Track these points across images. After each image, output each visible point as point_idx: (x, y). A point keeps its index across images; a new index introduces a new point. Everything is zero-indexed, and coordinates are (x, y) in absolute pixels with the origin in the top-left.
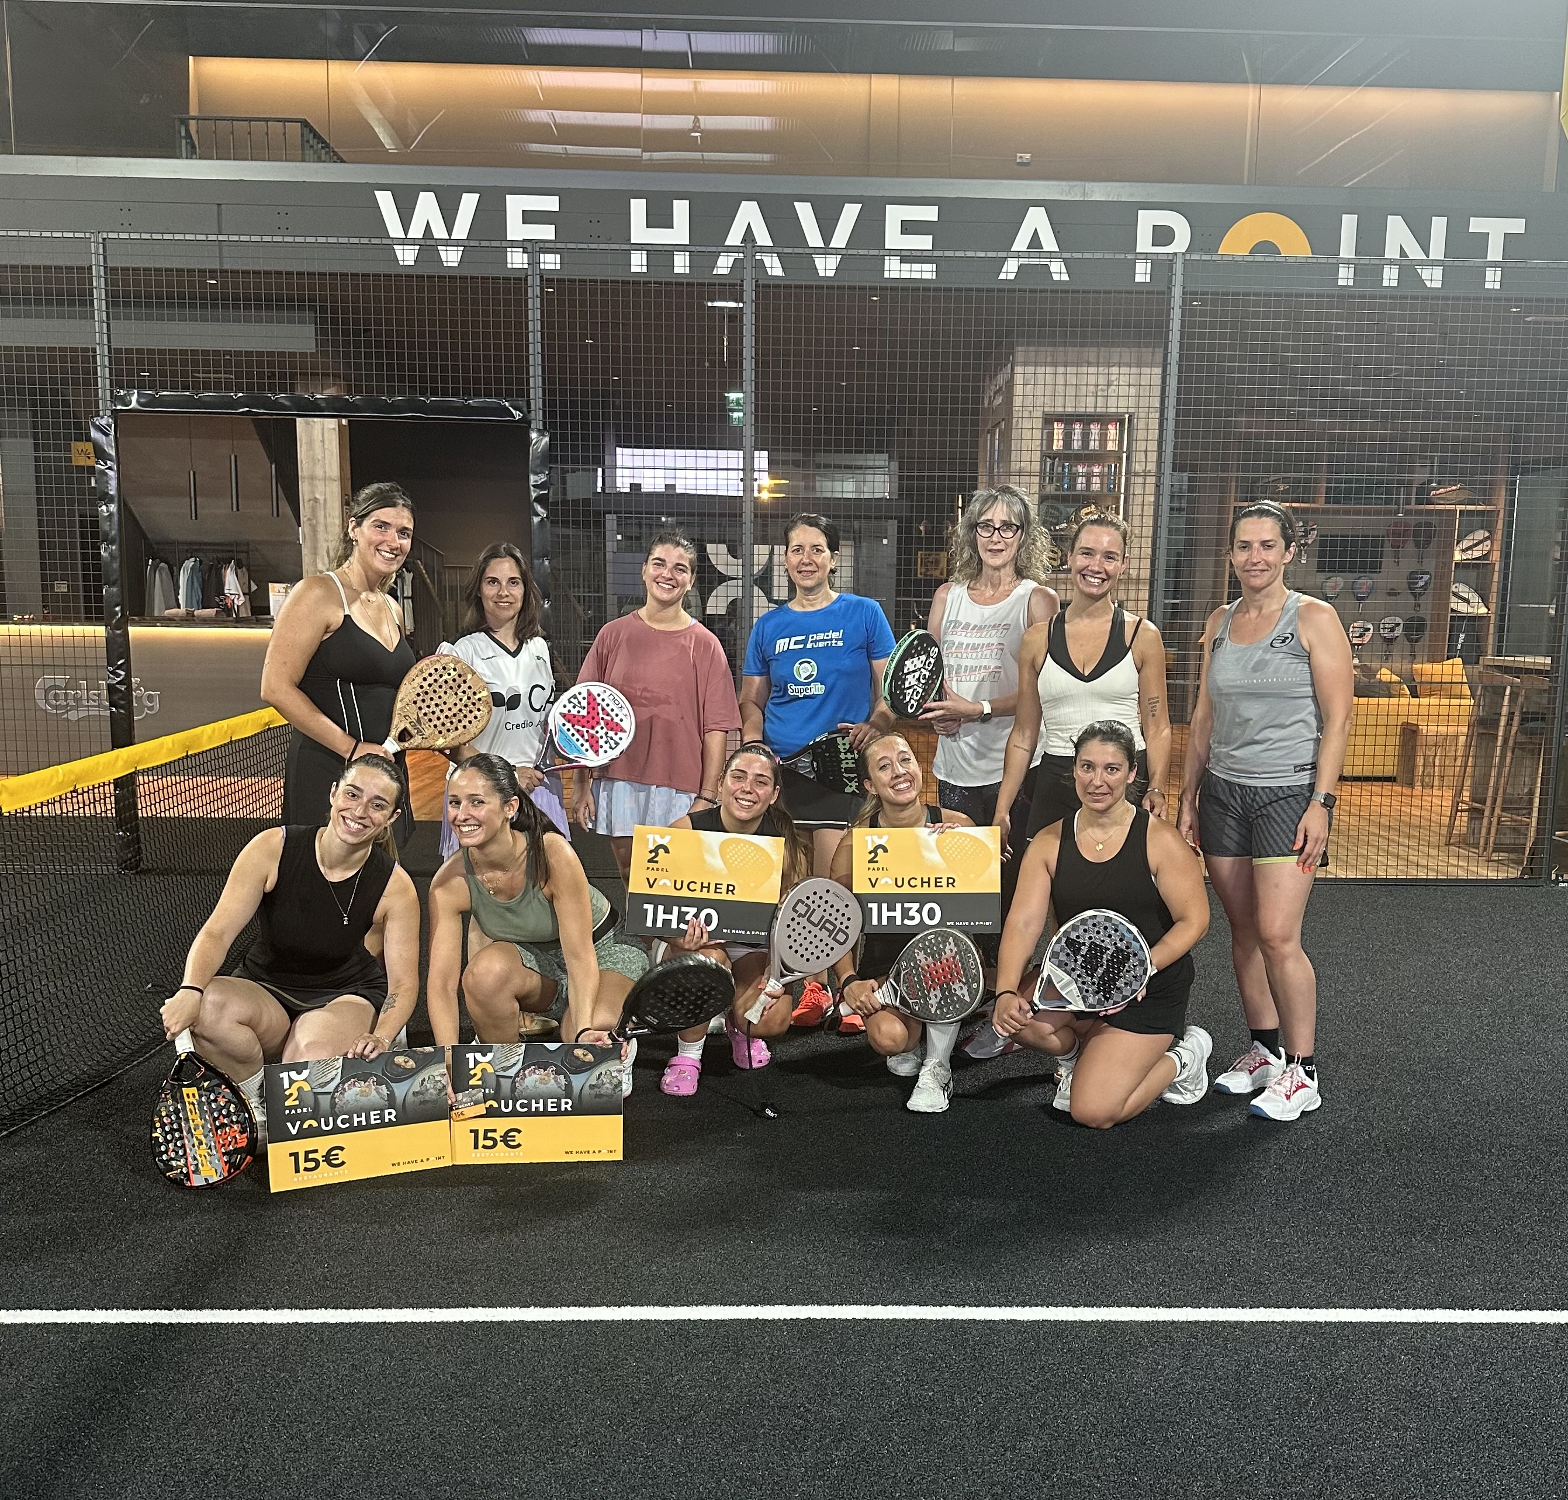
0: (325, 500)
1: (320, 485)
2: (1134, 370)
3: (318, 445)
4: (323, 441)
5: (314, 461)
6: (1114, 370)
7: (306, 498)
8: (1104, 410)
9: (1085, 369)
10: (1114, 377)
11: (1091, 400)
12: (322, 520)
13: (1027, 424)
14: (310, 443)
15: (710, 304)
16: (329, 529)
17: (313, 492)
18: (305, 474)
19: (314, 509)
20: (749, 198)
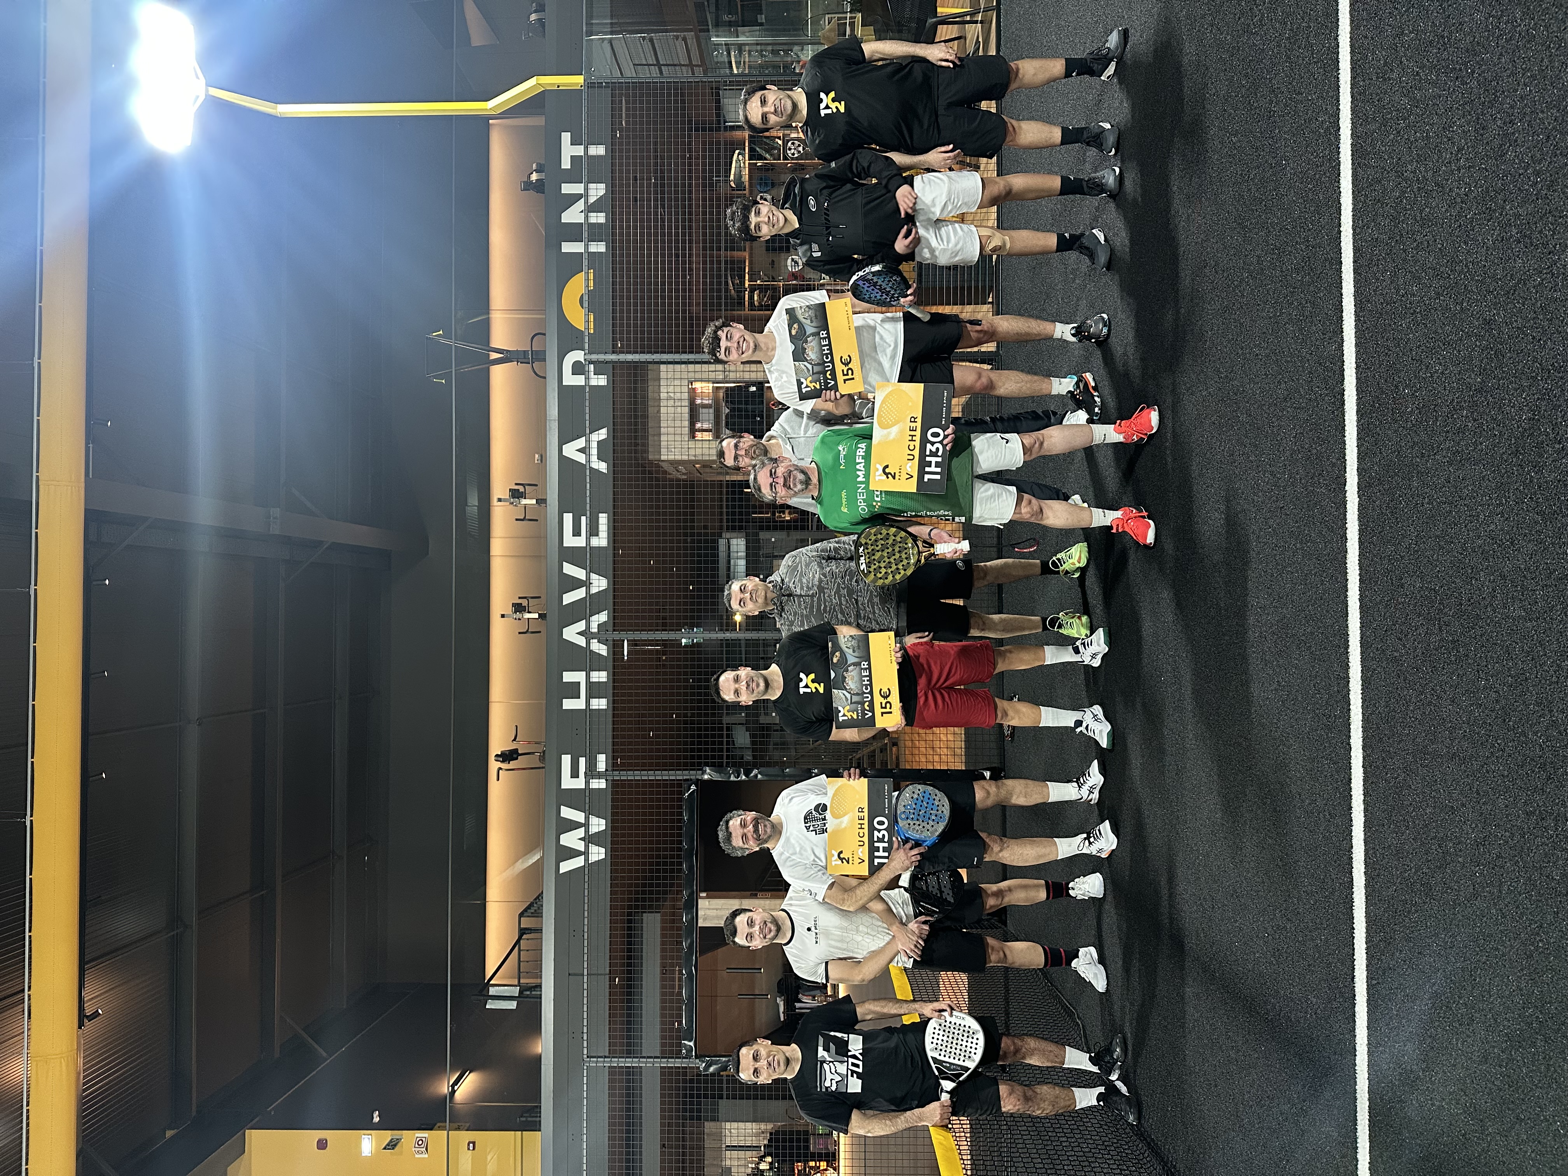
2: (662, 383)
3: (715, 913)
4: (717, 909)
6: (662, 395)
8: (686, 401)
10: (667, 396)
11: (680, 410)
15: (626, 659)
20: (561, 633)
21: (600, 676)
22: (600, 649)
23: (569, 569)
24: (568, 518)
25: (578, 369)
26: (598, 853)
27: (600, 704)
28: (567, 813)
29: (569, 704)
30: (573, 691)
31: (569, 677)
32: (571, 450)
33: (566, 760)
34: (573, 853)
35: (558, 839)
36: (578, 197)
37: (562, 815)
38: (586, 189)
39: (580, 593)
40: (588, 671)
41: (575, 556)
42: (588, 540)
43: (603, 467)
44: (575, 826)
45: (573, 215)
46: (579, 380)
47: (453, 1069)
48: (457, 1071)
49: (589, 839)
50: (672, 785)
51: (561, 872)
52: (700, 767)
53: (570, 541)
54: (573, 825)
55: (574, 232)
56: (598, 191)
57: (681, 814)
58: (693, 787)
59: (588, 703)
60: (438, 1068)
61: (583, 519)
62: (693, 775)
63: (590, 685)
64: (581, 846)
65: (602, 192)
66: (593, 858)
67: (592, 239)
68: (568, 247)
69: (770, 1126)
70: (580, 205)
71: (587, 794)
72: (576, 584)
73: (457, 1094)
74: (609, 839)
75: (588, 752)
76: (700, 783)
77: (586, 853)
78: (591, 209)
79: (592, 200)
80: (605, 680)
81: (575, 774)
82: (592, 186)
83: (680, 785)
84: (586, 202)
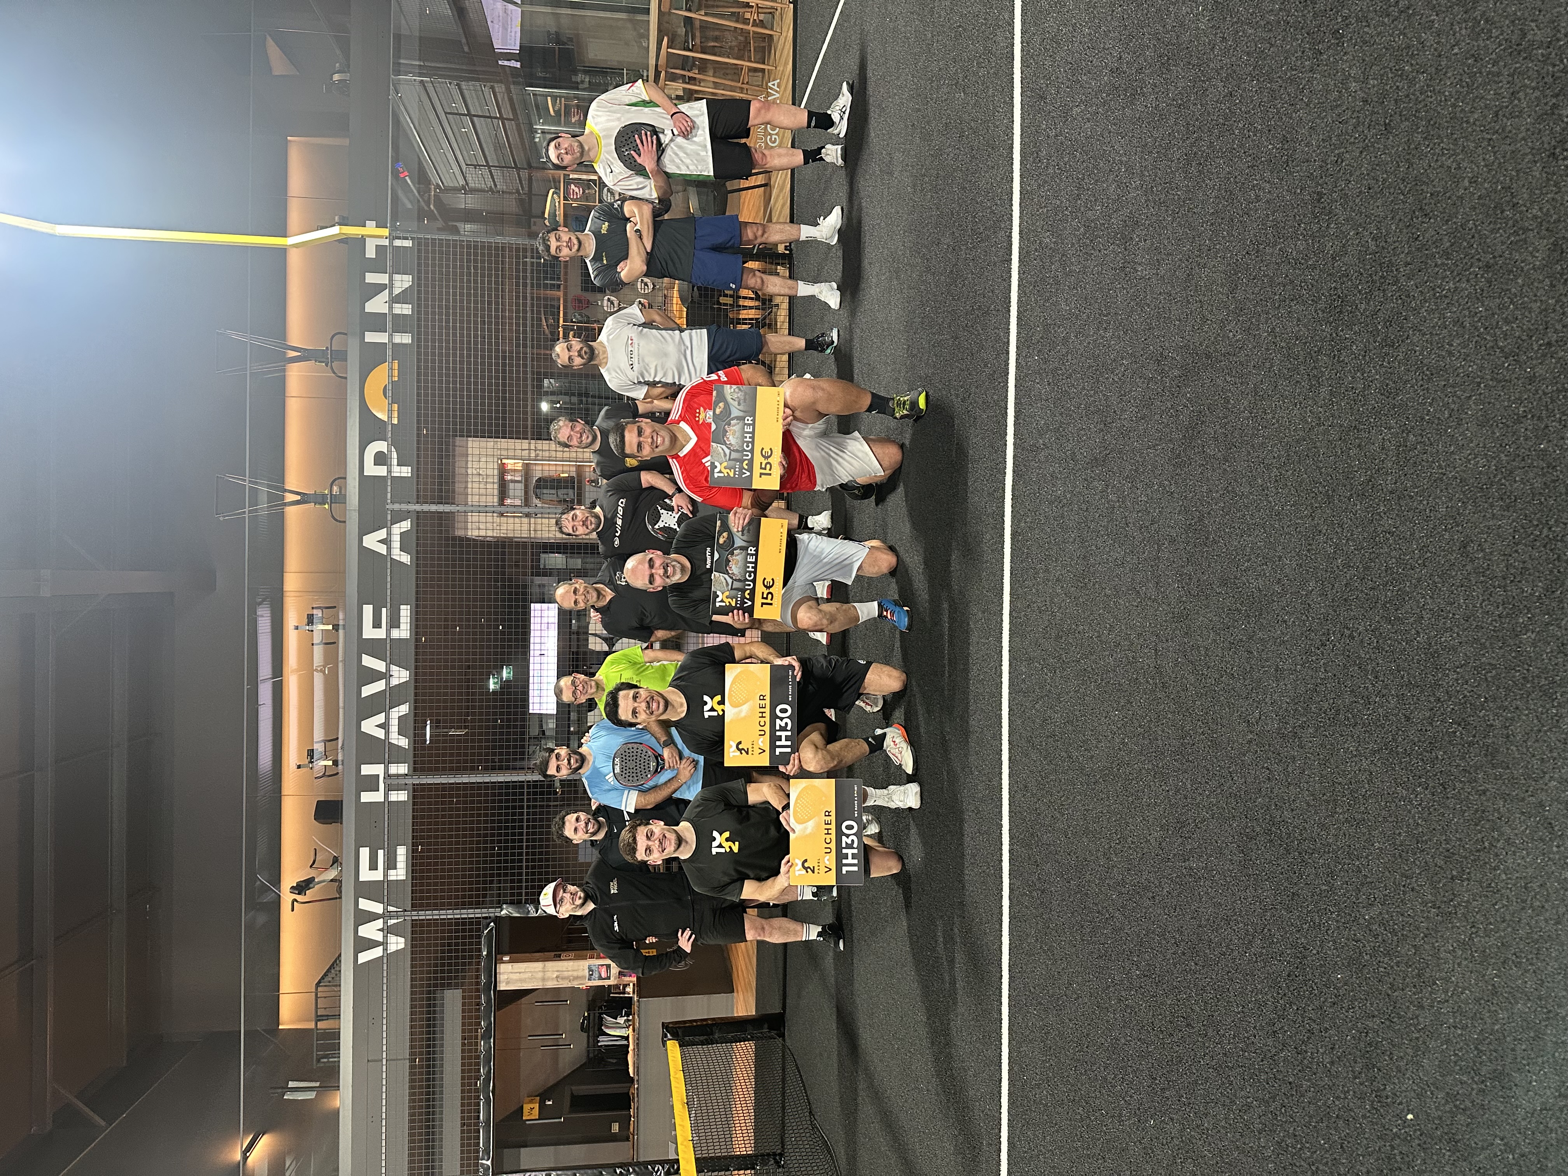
0: (558, 971)
1: (548, 974)
2: (470, 459)
3: (523, 976)
4: (520, 973)
5: (531, 979)
6: (470, 471)
7: (556, 983)
8: (496, 477)
9: (470, 490)
10: (475, 472)
11: (489, 486)
12: (570, 973)
13: (504, 527)
14: (521, 980)
15: (428, 742)
16: (576, 968)
17: (553, 979)
18: (541, 984)
19: (563, 979)
20: (359, 726)
21: (402, 769)
22: (404, 742)
23: (368, 661)
24: (368, 610)
25: (381, 459)
26: (397, 943)
27: (401, 796)
28: (365, 904)
29: (367, 797)
30: (371, 783)
31: (367, 770)
32: (372, 541)
33: (365, 853)
34: (371, 944)
35: (356, 931)
36: (381, 288)
37: (360, 907)
38: (391, 280)
39: (380, 686)
40: (387, 764)
41: (375, 648)
42: (388, 632)
43: (406, 559)
44: (372, 917)
45: (377, 305)
46: (382, 471)
47: (246, 1132)
48: (250, 1133)
49: (388, 930)
50: (471, 923)
51: (360, 962)
52: (499, 905)
53: (369, 632)
55: (377, 322)
56: (403, 282)
57: (480, 950)
58: (492, 924)
59: (386, 795)
60: (230, 1131)
61: (384, 610)
62: (492, 912)
63: (389, 777)
64: (379, 937)
65: (407, 285)
66: (392, 948)
67: (397, 330)
68: (371, 337)
70: (385, 295)
71: (386, 887)
72: (375, 676)
73: (249, 1160)
74: (409, 929)
75: (386, 846)
76: (497, 920)
77: (384, 944)
78: (394, 300)
79: (397, 291)
81: (373, 866)
82: (397, 277)
83: (478, 923)
84: (391, 293)
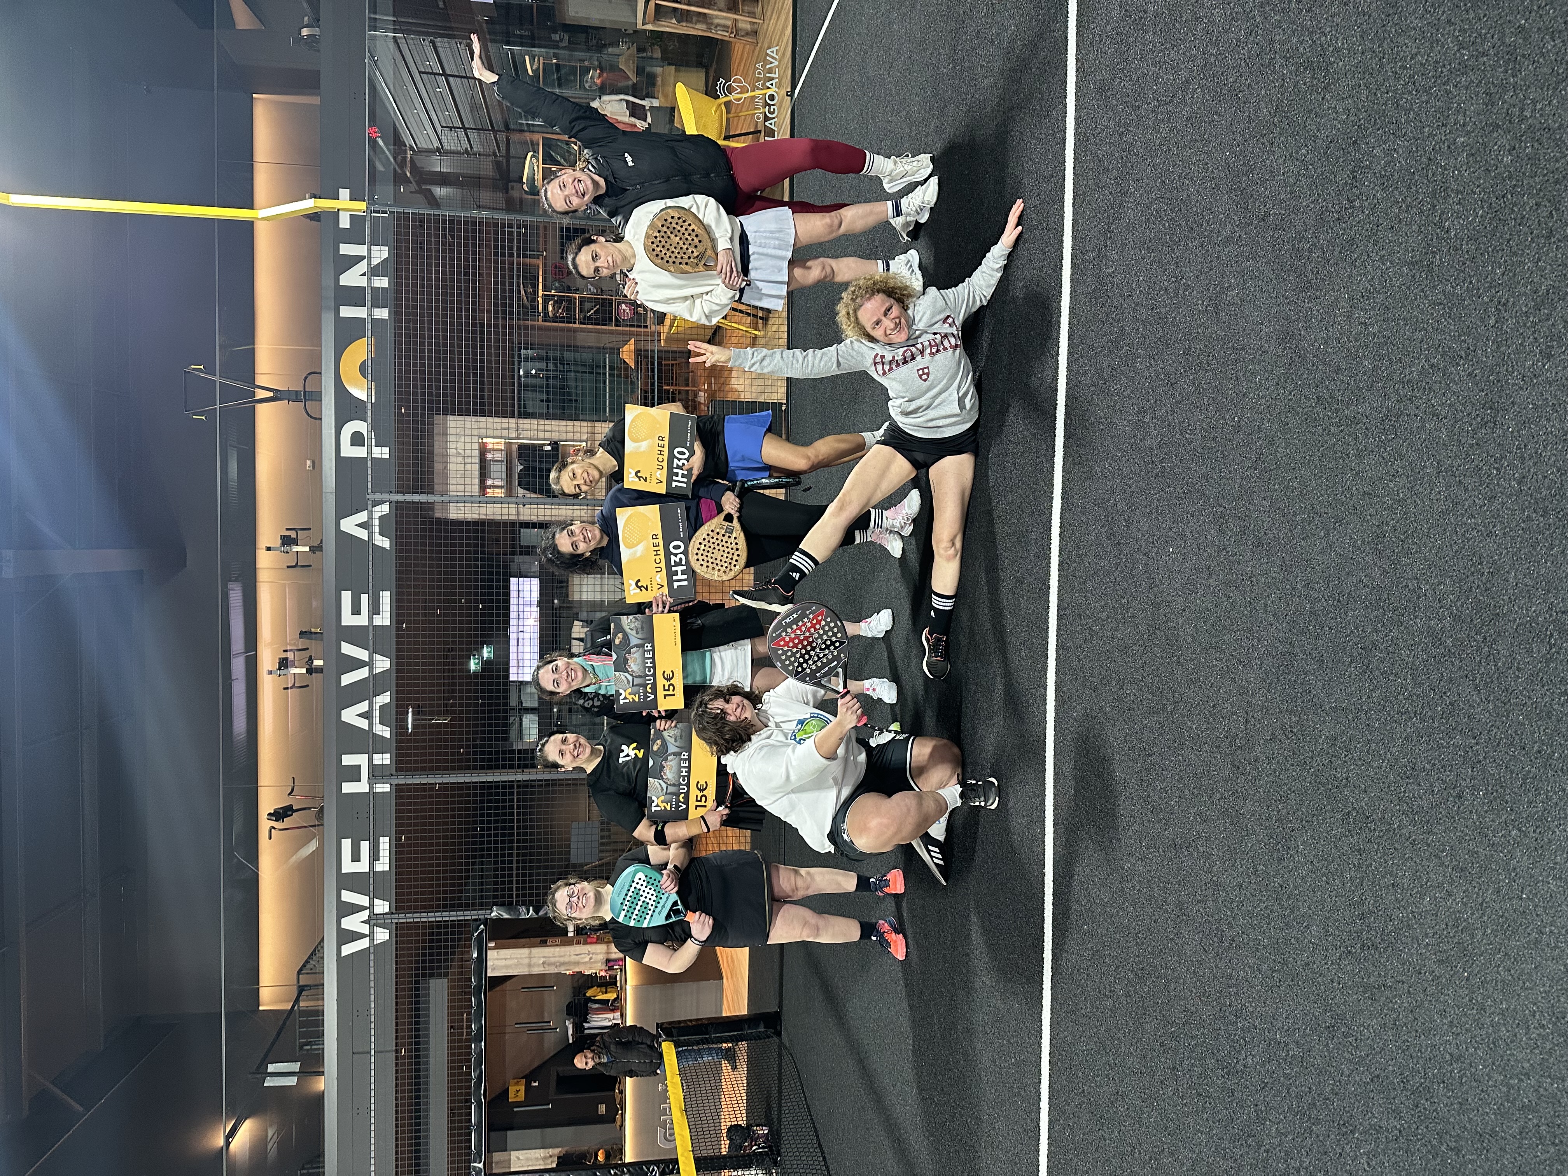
0: (544, 957)
1: (534, 961)
2: (449, 438)
3: (509, 962)
4: (506, 959)
5: (518, 965)
6: (449, 452)
7: (542, 969)
8: (476, 457)
9: (449, 471)
10: (454, 452)
11: (469, 467)
12: (557, 959)
14: (507, 967)
15: (410, 729)
16: (562, 954)
17: (539, 965)
18: (527, 969)
19: (549, 965)
20: (339, 715)
21: (383, 759)
22: (384, 731)
23: (347, 649)
24: (346, 596)
25: (357, 439)
26: (382, 935)
27: (383, 788)
28: (348, 896)
29: (348, 788)
30: (353, 774)
31: (348, 760)
32: (349, 525)
33: (347, 844)
34: (356, 936)
35: (339, 923)
36: (358, 259)
37: (343, 898)
38: (368, 251)
39: (362, 673)
41: (356, 635)
42: (371, 619)
43: (385, 543)
44: (358, 909)
45: (352, 278)
46: (359, 452)
47: (228, 1118)
48: (234, 1117)
49: (374, 920)
50: (460, 926)
51: (343, 955)
52: (488, 907)
53: (348, 619)
54: (356, 909)
55: (354, 296)
56: (381, 253)
57: (469, 953)
58: (482, 926)
59: (370, 786)
60: (213, 1116)
61: (364, 597)
62: (481, 914)
63: (373, 768)
64: (365, 929)
65: (385, 256)
66: (379, 939)
67: (375, 305)
68: (346, 312)
69: (557, 1151)
70: (362, 267)
71: (371, 879)
72: (357, 664)
73: (232, 1146)
75: (370, 835)
77: (370, 936)
78: (372, 272)
79: (374, 263)
80: (388, 762)
81: (356, 858)
82: (375, 248)
83: (468, 926)
84: (368, 265)
